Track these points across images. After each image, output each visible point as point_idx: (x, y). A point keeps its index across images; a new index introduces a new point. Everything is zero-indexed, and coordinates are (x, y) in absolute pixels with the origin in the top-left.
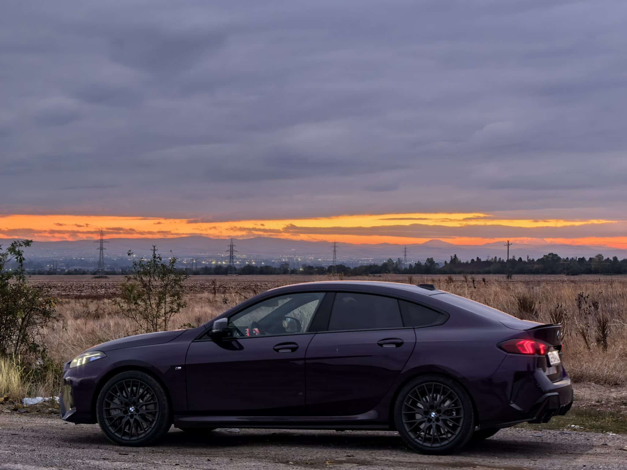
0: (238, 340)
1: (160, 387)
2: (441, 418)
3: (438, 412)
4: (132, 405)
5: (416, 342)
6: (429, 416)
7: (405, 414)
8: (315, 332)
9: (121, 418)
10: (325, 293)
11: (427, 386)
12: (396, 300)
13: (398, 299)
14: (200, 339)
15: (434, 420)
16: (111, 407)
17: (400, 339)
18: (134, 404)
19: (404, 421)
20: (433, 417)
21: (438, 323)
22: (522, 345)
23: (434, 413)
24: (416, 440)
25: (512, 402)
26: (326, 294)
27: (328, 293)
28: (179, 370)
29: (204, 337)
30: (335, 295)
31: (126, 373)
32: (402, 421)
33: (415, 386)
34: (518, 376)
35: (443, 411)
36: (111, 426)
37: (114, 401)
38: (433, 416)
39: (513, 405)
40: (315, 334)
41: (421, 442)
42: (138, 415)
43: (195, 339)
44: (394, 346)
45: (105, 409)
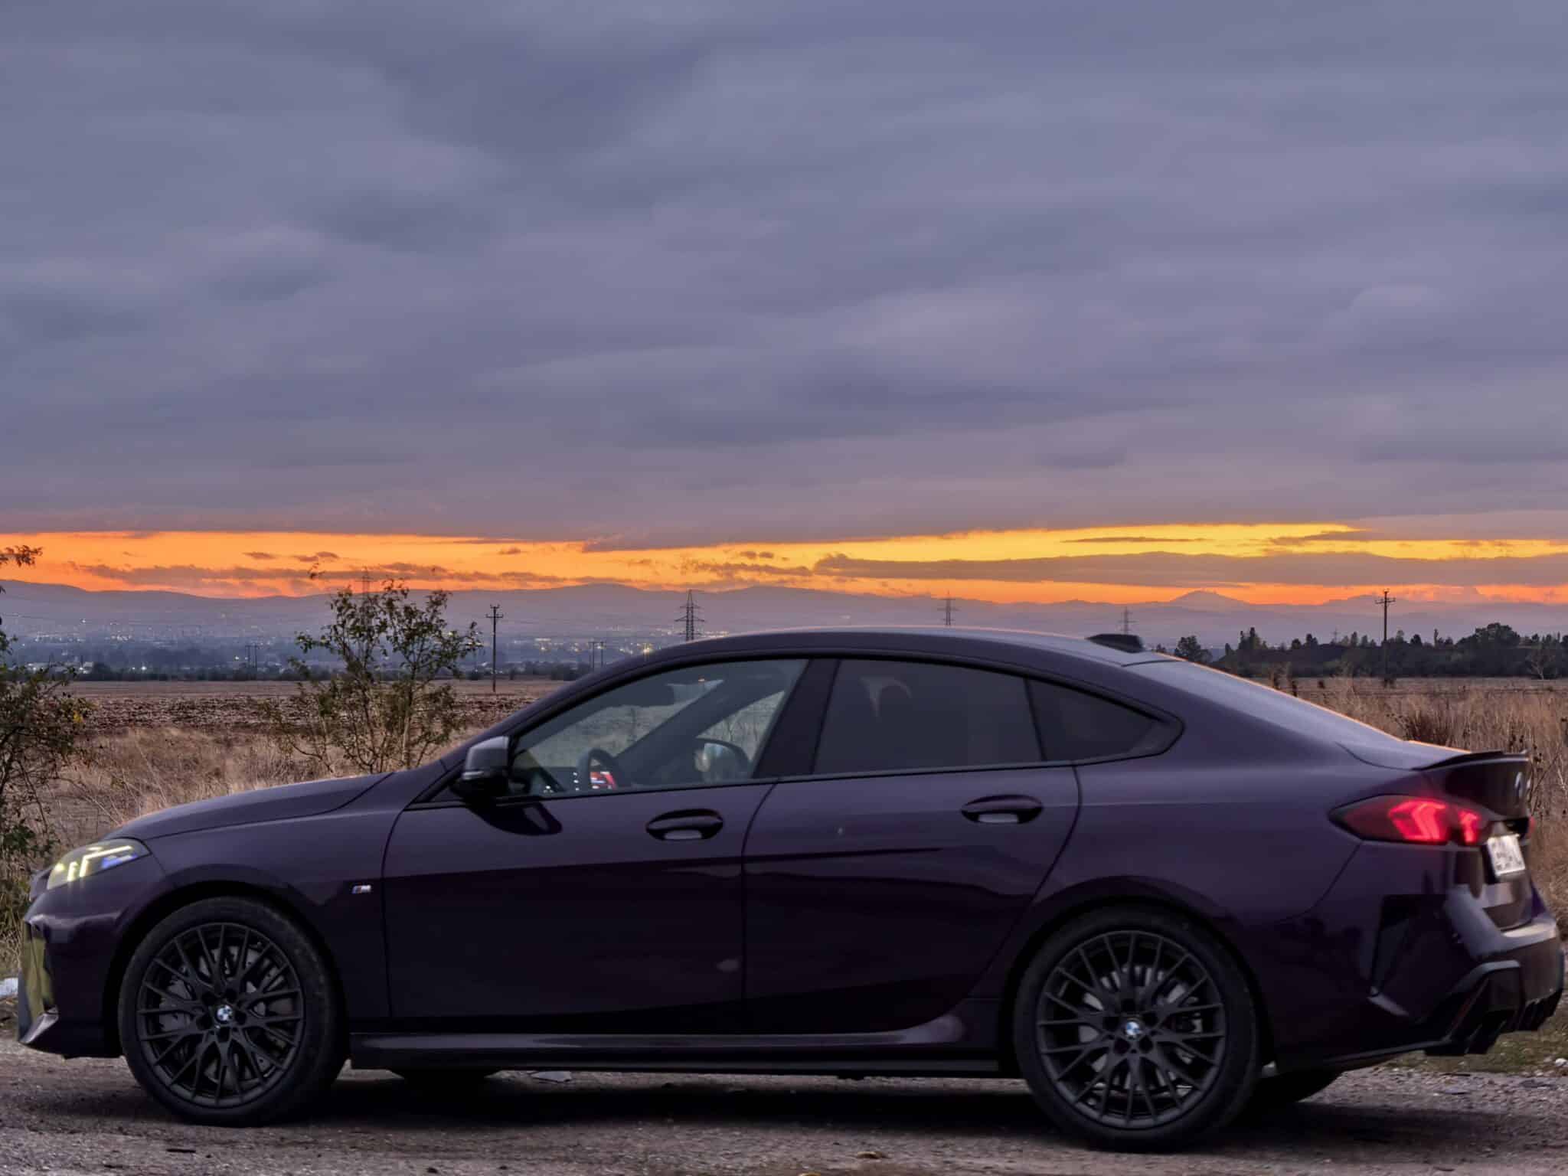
0: (545, 804)
1: (306, 945)
2: (1155, 1039)
3: (1148, 1020)
4: (225, 1000)
5: (1079, 808)
6: (1118, 1034)
7: (1048, 1027)
8: (775, 779)
9: (193, 1040)
10: (804, 662)
11: (1113, 940)
12: (1021, 680)
13: (1027, 677)
14: (428, 800)
15: (1134, 1045)
16: (164, 1005)
17: (1032, 799)
18: (231, 996)
19: (1044, 1049)
20: (1131, 1037)
21: (1149, 748)
22: (1407, 816)
23: (1134, 1025)
24: (1081, 1106)
25: (1374, 991)
26: (808, 666)
27: (816, 661)
28: (365, 894)
29: (439, 796)
30: (838, 665)
31: (210, 905)
32: (1037, 1050)
33: (1076, 943)
34: (1395, 908)
35: (1162, 1019)
36: (160, 1063)
37: (171, 989)
38: (1131, 1032)
39: (1381, 1001)
40: (775, 783)
41: (1094, 1114)
42: (244, 1030)
43: (414, 802)
44: (1013, 819)
45: (145, 1014)
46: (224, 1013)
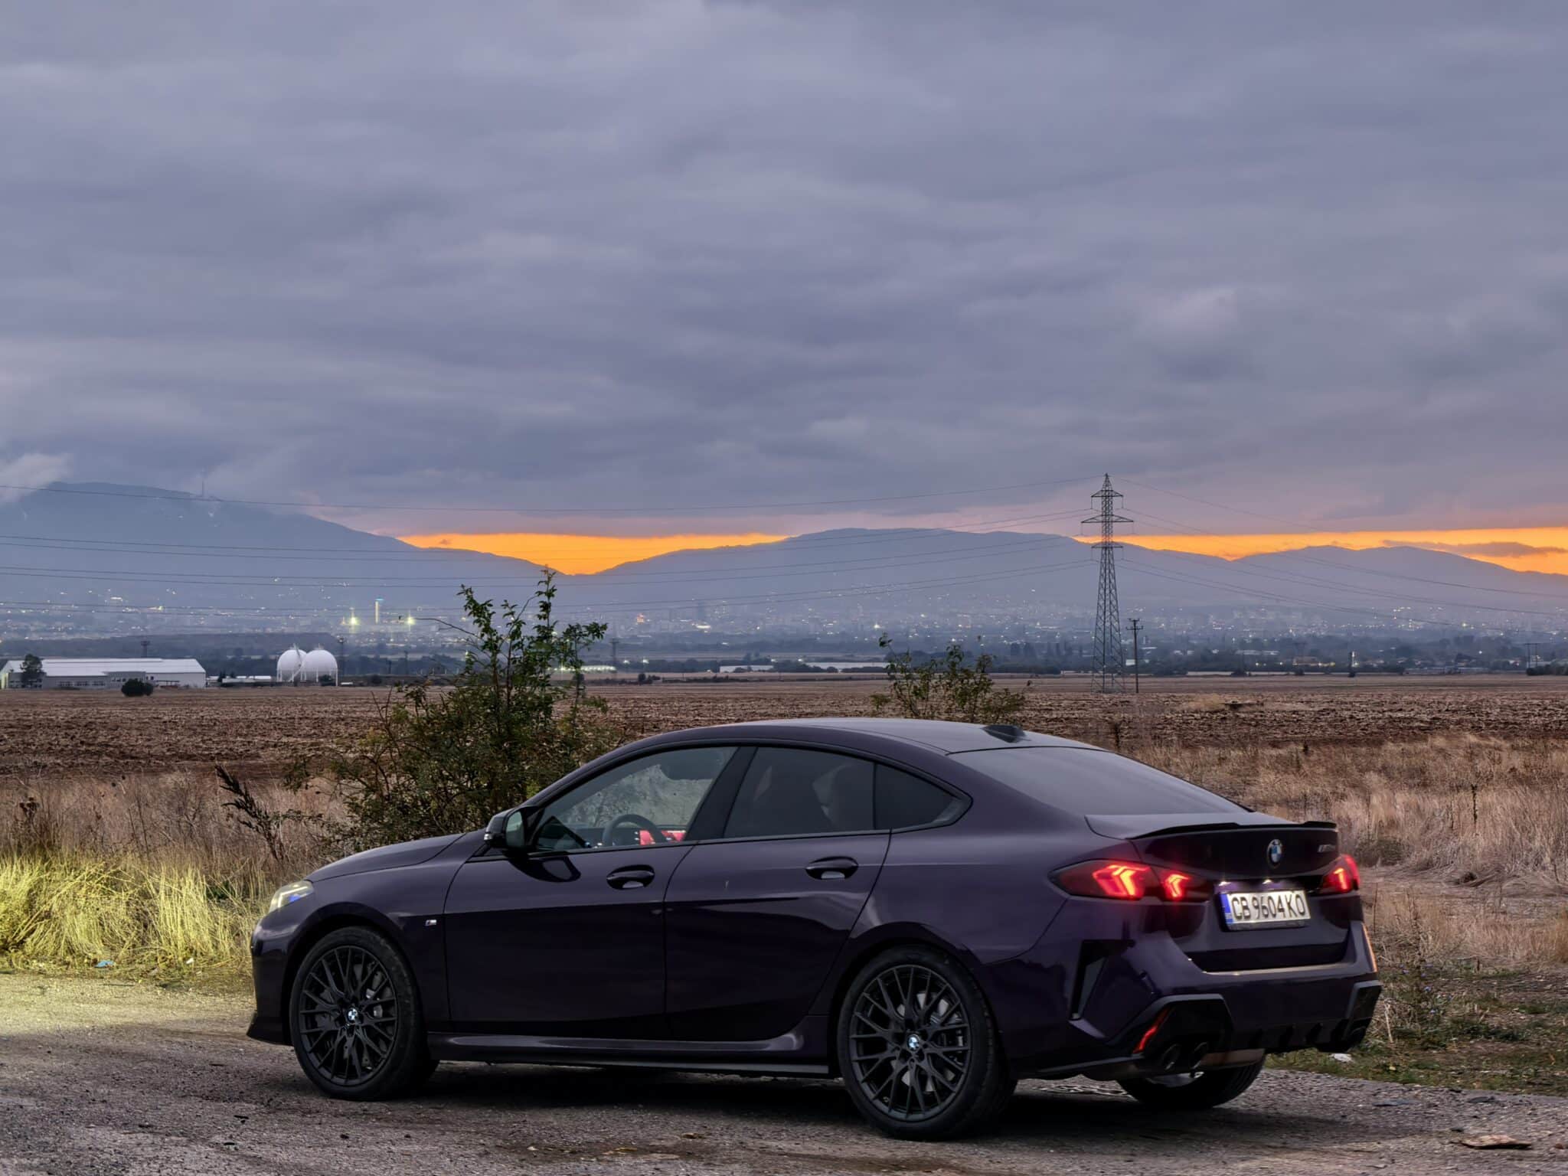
2: (926, 1051)
3: (923, 1035)
5: (882, 866)
6: (904, 1047)
7: (858, 1040)
8: (694, 842)
10: (734, 749)
12: (871, 764)
13: (876, 762)
14: (482, 855)
16: (318, 1009)
17: (851, 859)
18: (355, 1002)
20: (912, 1049)
21: (944, 819)
22: (1108, 877)
23: (914, 1040)
25: (1076, 1016)
26: (738, 750)
27: (742, 748)
28: (433, 926)
29: (488, 853)
30: (757, 750)
32: (849, 1055)
34: (1091, 950)
36: (313, 1051)
37: (322, 995)
38: (912, 1045)
39: (1083, 1025)
40: (694, 845)
41: (885, 1109)
42: (363, 1027)
43: (473, 856)
44: (842, 876)
45: (304, 1014)
46: (352, 1015)
